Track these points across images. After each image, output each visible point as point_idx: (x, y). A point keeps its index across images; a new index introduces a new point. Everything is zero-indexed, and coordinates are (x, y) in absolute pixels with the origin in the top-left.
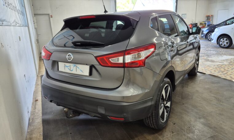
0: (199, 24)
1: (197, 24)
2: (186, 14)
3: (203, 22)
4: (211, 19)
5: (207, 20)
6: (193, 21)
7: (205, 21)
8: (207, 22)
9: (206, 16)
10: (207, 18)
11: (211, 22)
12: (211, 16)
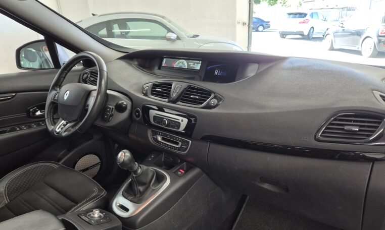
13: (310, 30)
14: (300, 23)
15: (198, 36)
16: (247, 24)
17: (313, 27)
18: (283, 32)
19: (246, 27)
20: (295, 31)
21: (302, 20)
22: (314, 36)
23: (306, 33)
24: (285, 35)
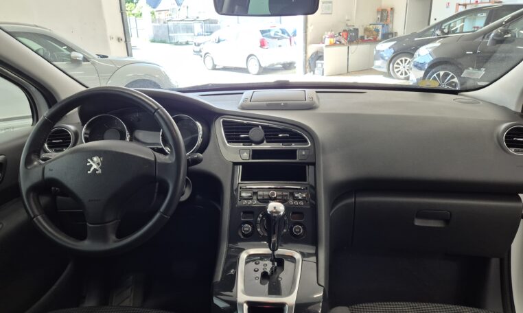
0: (363, 30)
1: (357, 29)
2: (331, 2)
3: (371, 27)
4: (389, 19)
5: (379, 22)
6: (347, 22)
7: (375, 23)
8: (380, 27)
9: (378, 11)
10: (379, 16)
11: (390, 26)
12: (389, 9)
15: (107, 57)
16: (124, 40)
19: (123, 43)
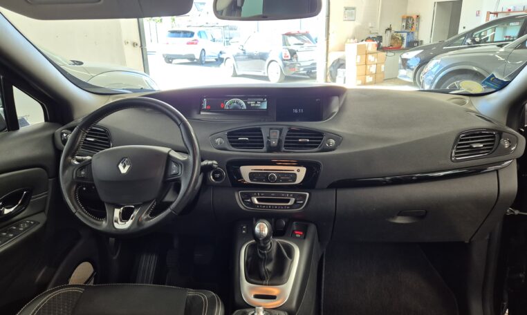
1: (381, 37)
2: (354, 9)
4: (415, 26)
5: (404, 29)
6: (371, 29)
7: (400, 30)
8: (405, 35)
9: (403, 19)
10: (404, 24)
11: (416, 34)
12: (415, 17)
13: (201, 53)
14: (188, 44)
16: (139, 44)
17: (203, 50)
18: (168, 55)
19: (138, 49)
20: (184, 54)
21: (190, 40)
22: (206, 60)
23: (197, 57)
24: (170, 58)
